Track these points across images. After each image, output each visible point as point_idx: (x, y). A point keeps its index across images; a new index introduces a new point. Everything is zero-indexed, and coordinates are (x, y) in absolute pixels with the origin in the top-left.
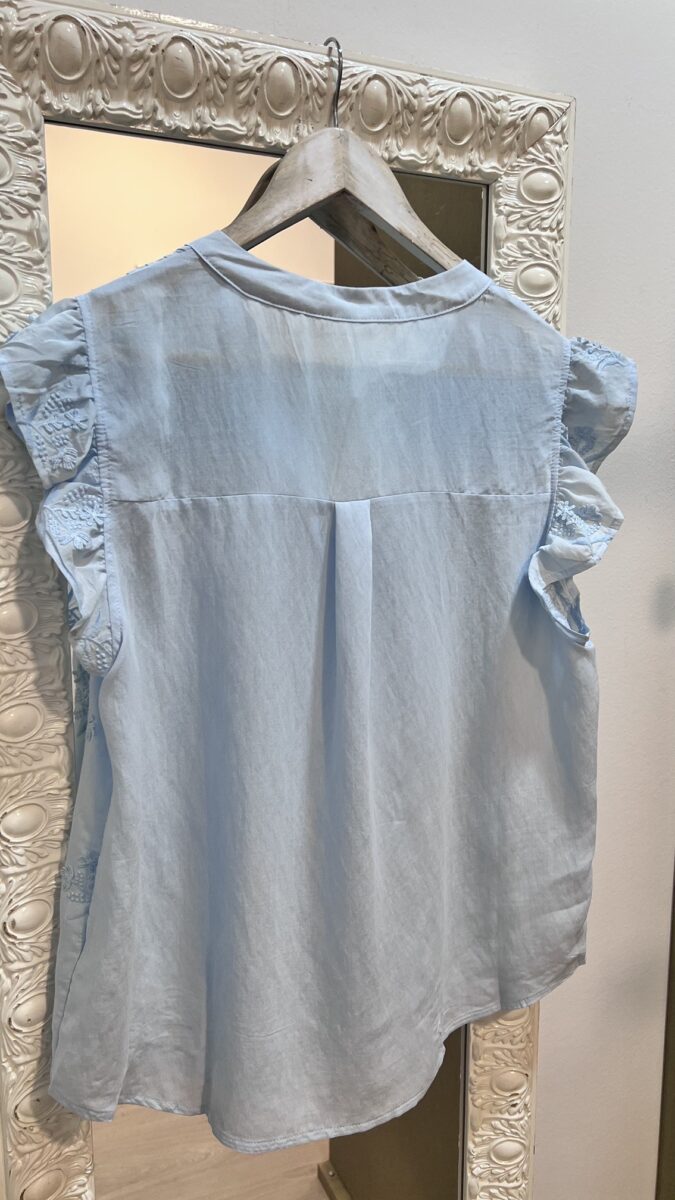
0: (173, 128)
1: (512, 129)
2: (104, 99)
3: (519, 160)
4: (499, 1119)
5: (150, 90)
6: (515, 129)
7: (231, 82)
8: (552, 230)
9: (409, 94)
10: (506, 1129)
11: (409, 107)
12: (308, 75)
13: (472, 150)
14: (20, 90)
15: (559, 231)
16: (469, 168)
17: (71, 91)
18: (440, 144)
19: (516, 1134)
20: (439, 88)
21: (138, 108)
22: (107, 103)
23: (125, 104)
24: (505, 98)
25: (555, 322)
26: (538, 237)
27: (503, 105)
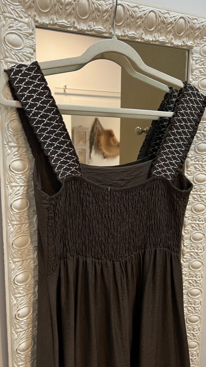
0: (80, 29)
1: (198, 30)
2: (56, 19)
3: (200, 41)
5: (73, 16)
6: (200, 30)
7: (101, 12)
9: (163, 17)
11: (163, 22)
12: (128, 10)
13: (184, 37)
14: (27, 16)
16: (183, 44)
17: (45, 16)
18: (173, 35)
20: (173, 15)
21: (69, 22)
22: (57, 20)
23: (64, 21)
24: (196, 19)
27: (195, 21)
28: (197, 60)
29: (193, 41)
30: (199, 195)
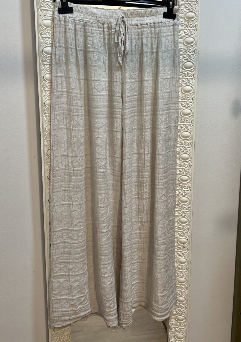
4: (180, 252)
8: (195, 2)
10: (182, 255)
15: (197, 2)
19: (184, 256)
25: (196, 27)
26: (190, 4)
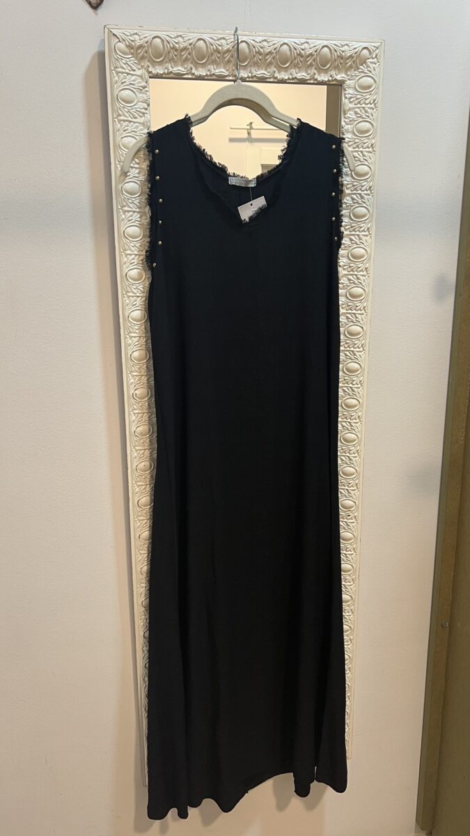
0: (198, 74)
3: (355, 73)
4: (342, 521)
5: (189, 61)
6: (352, 58)
7: (222, 54)
8: (371, 104)
9: (300, 49)
10: (345, 527)
11: (300, 55)
13: (331, 70)
14: (140, 67)
15: (375, 104)
16: (330, 79)
17: (159, 65)
18: (316, 69)
19: (350, 529)
20: (315, 44)
21: (184, 69)
22: (173, 68)
23: (180, 68)
24: (346, 45)
26: (364, 108)
27: (346, 48)
28: (351, 98)
29: (346, 74)
30: (356, 275)
